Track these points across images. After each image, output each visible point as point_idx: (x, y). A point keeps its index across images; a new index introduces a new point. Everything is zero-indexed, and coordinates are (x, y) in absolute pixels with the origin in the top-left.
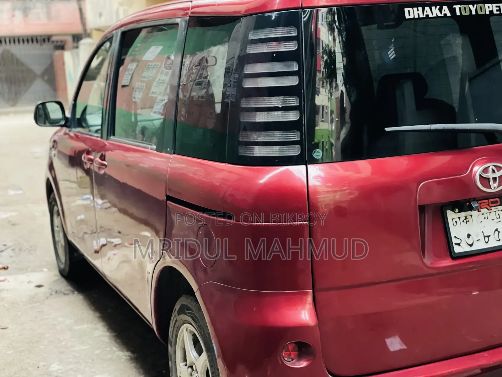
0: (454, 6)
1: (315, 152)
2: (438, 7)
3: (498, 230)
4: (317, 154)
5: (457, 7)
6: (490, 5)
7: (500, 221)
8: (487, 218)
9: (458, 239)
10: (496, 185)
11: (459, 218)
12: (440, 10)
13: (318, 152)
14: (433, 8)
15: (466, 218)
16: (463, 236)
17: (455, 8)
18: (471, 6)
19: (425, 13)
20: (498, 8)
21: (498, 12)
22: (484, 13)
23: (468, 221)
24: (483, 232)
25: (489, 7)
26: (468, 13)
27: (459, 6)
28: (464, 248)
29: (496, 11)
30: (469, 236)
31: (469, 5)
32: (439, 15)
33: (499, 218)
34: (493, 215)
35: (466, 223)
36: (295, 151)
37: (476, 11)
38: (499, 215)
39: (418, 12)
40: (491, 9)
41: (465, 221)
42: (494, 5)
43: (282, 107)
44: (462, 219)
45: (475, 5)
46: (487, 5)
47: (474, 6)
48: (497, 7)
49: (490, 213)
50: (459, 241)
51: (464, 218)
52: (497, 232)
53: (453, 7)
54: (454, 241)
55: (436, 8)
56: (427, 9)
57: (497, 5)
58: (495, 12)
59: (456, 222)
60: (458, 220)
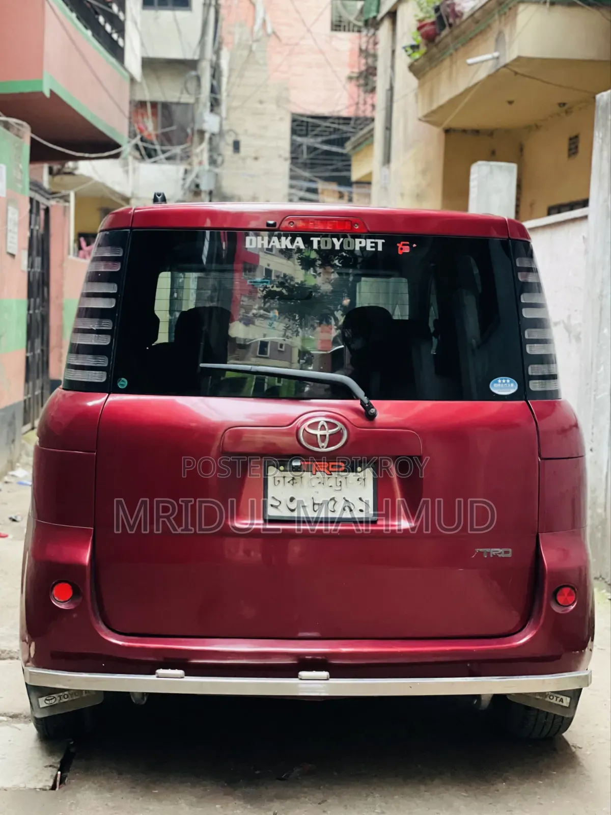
0: (312, 239)
1: (119, 381)
2: (290, 238)
3: (335, 499)
4: (122, 383)
5: (315, 240)
6: (363, 241)
7: (341, 490)
8: (323, 484)
9: (277, 500)
10: (325, 444)
11: (284, 477)
12: (292, 242)
13: (123, 381)
14: (283, 239)
15: (293, 479)
16: (285, 498)
17: (312, 241)
18: (335, 240)
19: (271, 244)
20: (373, 245)
21: (374, 249)
22: (353, 249)
23: (296, 483)
24: (313, 498)
25: (360, 243)
26: (329, 247)
27: (319, 239)
28: (281, 512)
29: (370, 247)
30: (292, 499)
31: (333, 239)
32: (290, 247)
33: (341, 486)
34: (332, 482)
35: (293, 485)
36: (98, 377)
37: (342, 245)
38: (341, 482)
39: (262, 242)
40: (363, 245)
41: (291, 482)
42: (369, 241)
43: (97, 330)
44: (287, 480)
45: (341, 239)
46: (358, 240)
47: (339, 240)
48: (372, 243)
49: (329, 478)
50: (276, 503)
51: (292, 478)
52: (333, 502)
53: (310, 238)
54: (270, 501)
55: (286, 239)
56: (275, 239)
57: (373, 240)
58: (368, 248)
59: (279, 481)
60: (281, 480)
